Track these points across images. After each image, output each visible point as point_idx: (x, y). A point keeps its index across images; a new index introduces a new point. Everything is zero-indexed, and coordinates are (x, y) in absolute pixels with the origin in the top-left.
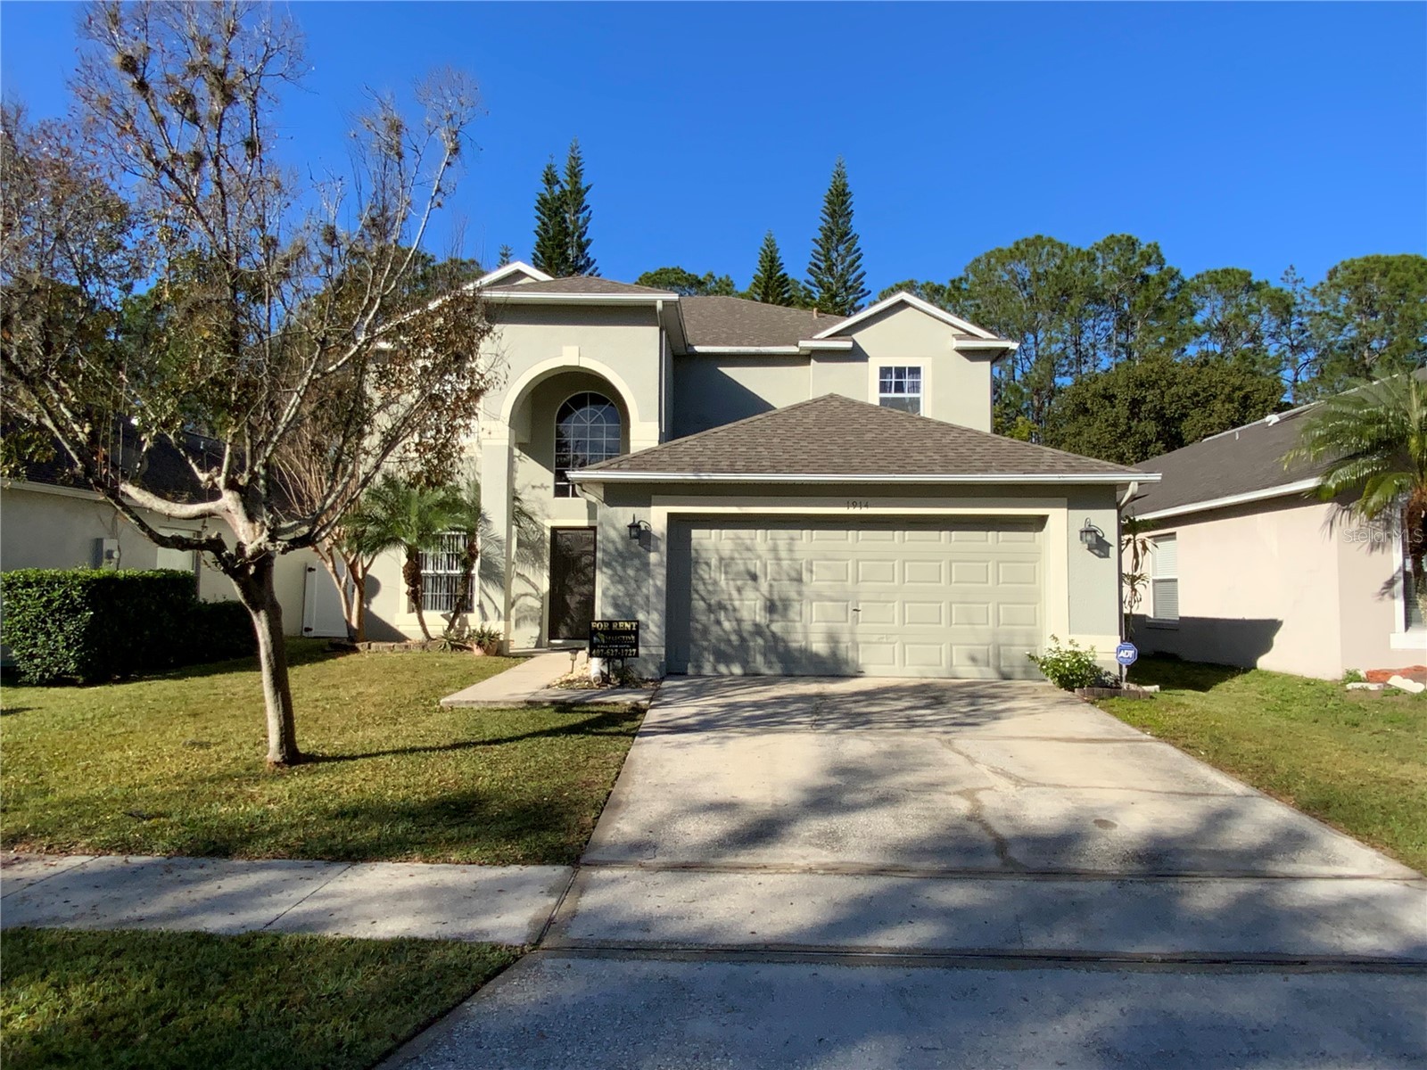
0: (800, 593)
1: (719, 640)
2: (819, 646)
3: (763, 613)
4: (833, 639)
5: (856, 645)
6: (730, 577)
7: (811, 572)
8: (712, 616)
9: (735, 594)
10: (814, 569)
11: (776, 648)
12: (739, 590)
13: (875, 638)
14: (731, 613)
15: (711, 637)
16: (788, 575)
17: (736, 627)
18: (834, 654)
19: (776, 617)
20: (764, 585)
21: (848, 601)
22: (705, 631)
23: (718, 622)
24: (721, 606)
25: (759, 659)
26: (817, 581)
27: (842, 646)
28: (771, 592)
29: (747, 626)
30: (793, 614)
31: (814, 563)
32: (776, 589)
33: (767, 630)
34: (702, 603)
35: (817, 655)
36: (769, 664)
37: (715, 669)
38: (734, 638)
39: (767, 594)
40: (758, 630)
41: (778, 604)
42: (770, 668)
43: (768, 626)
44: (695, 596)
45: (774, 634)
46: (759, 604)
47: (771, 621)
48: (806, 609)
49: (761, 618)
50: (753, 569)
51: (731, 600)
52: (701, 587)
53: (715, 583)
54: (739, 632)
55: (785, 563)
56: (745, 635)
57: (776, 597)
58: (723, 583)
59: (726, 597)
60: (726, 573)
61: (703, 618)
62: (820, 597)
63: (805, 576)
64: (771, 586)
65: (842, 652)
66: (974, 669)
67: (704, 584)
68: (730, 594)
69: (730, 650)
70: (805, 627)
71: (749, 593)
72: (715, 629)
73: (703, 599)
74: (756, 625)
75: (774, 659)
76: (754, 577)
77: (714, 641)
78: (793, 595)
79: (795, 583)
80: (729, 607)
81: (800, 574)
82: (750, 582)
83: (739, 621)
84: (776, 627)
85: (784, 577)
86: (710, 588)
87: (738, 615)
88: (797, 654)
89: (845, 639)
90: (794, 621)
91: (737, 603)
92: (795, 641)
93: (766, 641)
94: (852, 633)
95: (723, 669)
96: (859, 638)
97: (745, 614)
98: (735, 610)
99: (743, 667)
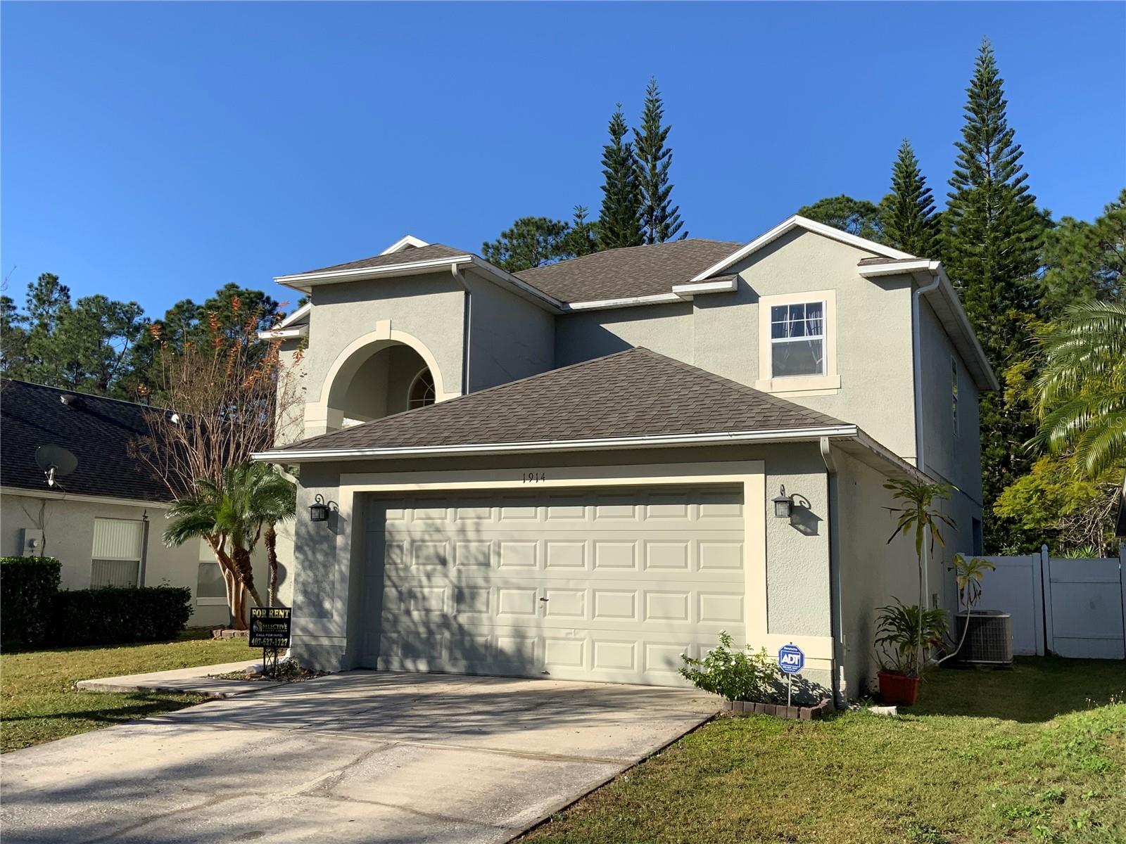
0: (487, 579)
1: (409, 632)
2: (505, 643)
3: (450, 603)
4: (519, 634)
5: (543, 641)
6: (421, 561)
7: (499, 554)
8: (402, 606)
9: (424, 580)
10: (502, 552)
11: (462, 641)
12: (429, 576)
13: (563, 633)
14: (420, 602)
15: (400, 629)
16: (476, 559)
17: (424, 617)
18: (519, 651)
19: (463, 607)
20: (453, 570)
21: (535, 589)
22: (396, 621)
23: (408, 613)
24: (412, 595)
25: (445, 654)
26: (503, 568)
27: (529, 642)
28: (459, 577)
29: (435, 617)
30: (480, 605)
31: (502, 544)
32: (464, 575)
33: (453, 622)
34: (393, 590)
35: (502, 652)
36: (453, 659)
37: (402, 666)
38: (422, 630)
39: (455, 580)
40: (446, 621)
41: (466, 591)
42: (454, 665)
43: (455, 617)
44: (388, 583)
45: (460, 627)
46: (448, 592)
47: (459, 611)
48: (493, 598)
49: (449, 608)
50: (441, 552)
51: (421, 587)
52: (393, 574)
53: (406, 568)
54: (426, 624)
55: (473, 545)
56: (433, 627)
57: (464, 584)
58: (414, 567)
59: (415, 583)
60: (417, 557)
61: (393, 606)
62: (508, 585)
63: (493, 560)
64: (459, 571)
65: (527, 650)
67: (397, 569)
68: (420, 581)
69: (418, 645)
70: (491, 619)
71: (438, 580)
72: (404, 619)
73: (395, 586)
74: (444, 616)
75: (458, 654)
76: (443, 562)
77: (402, 632)
78: (481, 582)
79: (483, 568)
80: (419, 595)
81: (487, 557)
82: (439, 567)
83: (428, 611)
84: (463, 619)
85: (472, 561)
86: (402, 574)
87: (427, 605)
88: (482, 650)
89: (532, 633)
90: (480, 612)
91: (426, 591)
92: (481, 635)
93: (453, 634)
94: (539, 627)
95: (409, 664)
96: (547, 633)
97: (434, 604)
98: (424, 598)
99: (429, 663)
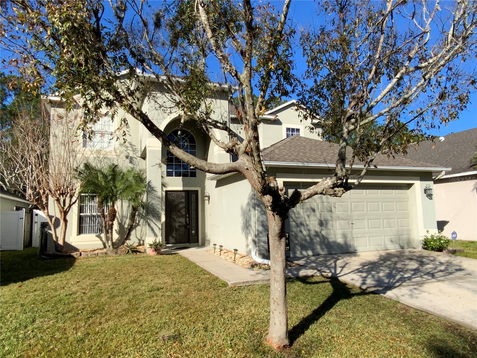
0: (331, 217)
1: (302, 240)
2: (340, 240)
3: (318, 226)
4: (345, 236)
5: (353, 238)
6: (305, 210)
7: (335, 207)
8: (298, 229)
9: (307, 218)
11: (324, 241)
12: (308, 216)
13: (360, 235)
14: (306, 227)
15: (299, 239)
16: (327, 209)
17: (308, 233)
18: (346, 243)
19: (323, 228)
20: (318, 213)
21: (349, 220)
22: (296, 236)
23: (301, 232)
24: (302, 224)
25: (318, 247)
26: (338, 212)
27: (348, 239)
28: (321, 217)
29: (313, 233)
30: (329, 226)
31: (336, 203)
33: (320, 234)
34: (294, 223)
35: (339, 244)
36: (322, 249)
37: (301, 254)
38: (308, 238)
39: (319, 218)
40: (317, 234)
41: (324, 222)
42: (323, 251)
43: (321, 232)
44: (291, 220)
45: (323, 235)
46: (317, 222)
47: (322, 230)
48: (334, 223)
49: (318, 229)
50: (313, 207)
51: (305, 221)
52: (293, 216)
53: (299, 214)
54: (309, 235)
55: (325, 204)
56: (312, 237)
57: (323, 219)
58: (302, 214)
59: (303, 220)
60: (303, 209)
61: (294, 230)
62: (339, 218)
63: (333, 209)
64: (321, 214)
65: (350, 242)
66: (393, 245)
67: (295, 214)
68: (305, 218)
69: (306, 244)
70: (334, 232)
71: (312, 218)
72: (300, 234)
73: (294, 221)
74: (316, 232)
75: (324, 247)
76: (314, 210)
78: (329, 218)
79: (329, 213)
80: (305, 224)
81: (331, 208)
82: (312, 213)
83: (309, 230)
84: (324, 232)
85: (325, 210)
86: (297, 216)
87: (309, 228)
88: (332, 244)
89: (349, 236)
90: (330, 230)
91: (308, 222)
92: (332, 239)
93: (320, 239)
94: (352, 233)
95: (304, 253)
96: (354, 236)
97: (311, 227)
98: (307, 225)
99: (313, 252)
